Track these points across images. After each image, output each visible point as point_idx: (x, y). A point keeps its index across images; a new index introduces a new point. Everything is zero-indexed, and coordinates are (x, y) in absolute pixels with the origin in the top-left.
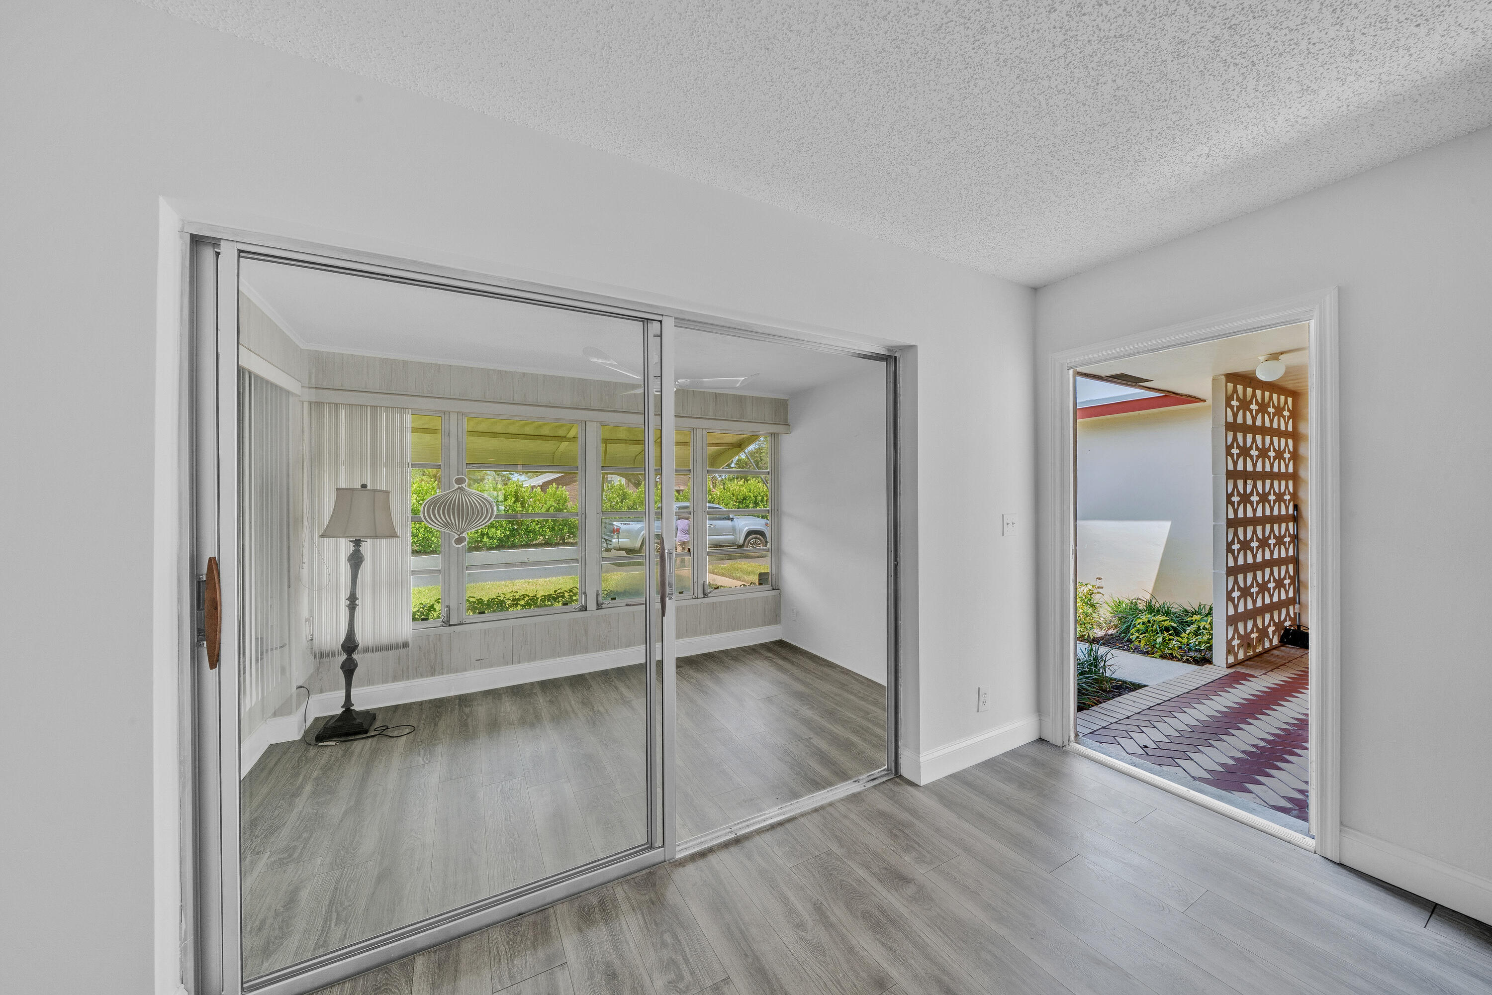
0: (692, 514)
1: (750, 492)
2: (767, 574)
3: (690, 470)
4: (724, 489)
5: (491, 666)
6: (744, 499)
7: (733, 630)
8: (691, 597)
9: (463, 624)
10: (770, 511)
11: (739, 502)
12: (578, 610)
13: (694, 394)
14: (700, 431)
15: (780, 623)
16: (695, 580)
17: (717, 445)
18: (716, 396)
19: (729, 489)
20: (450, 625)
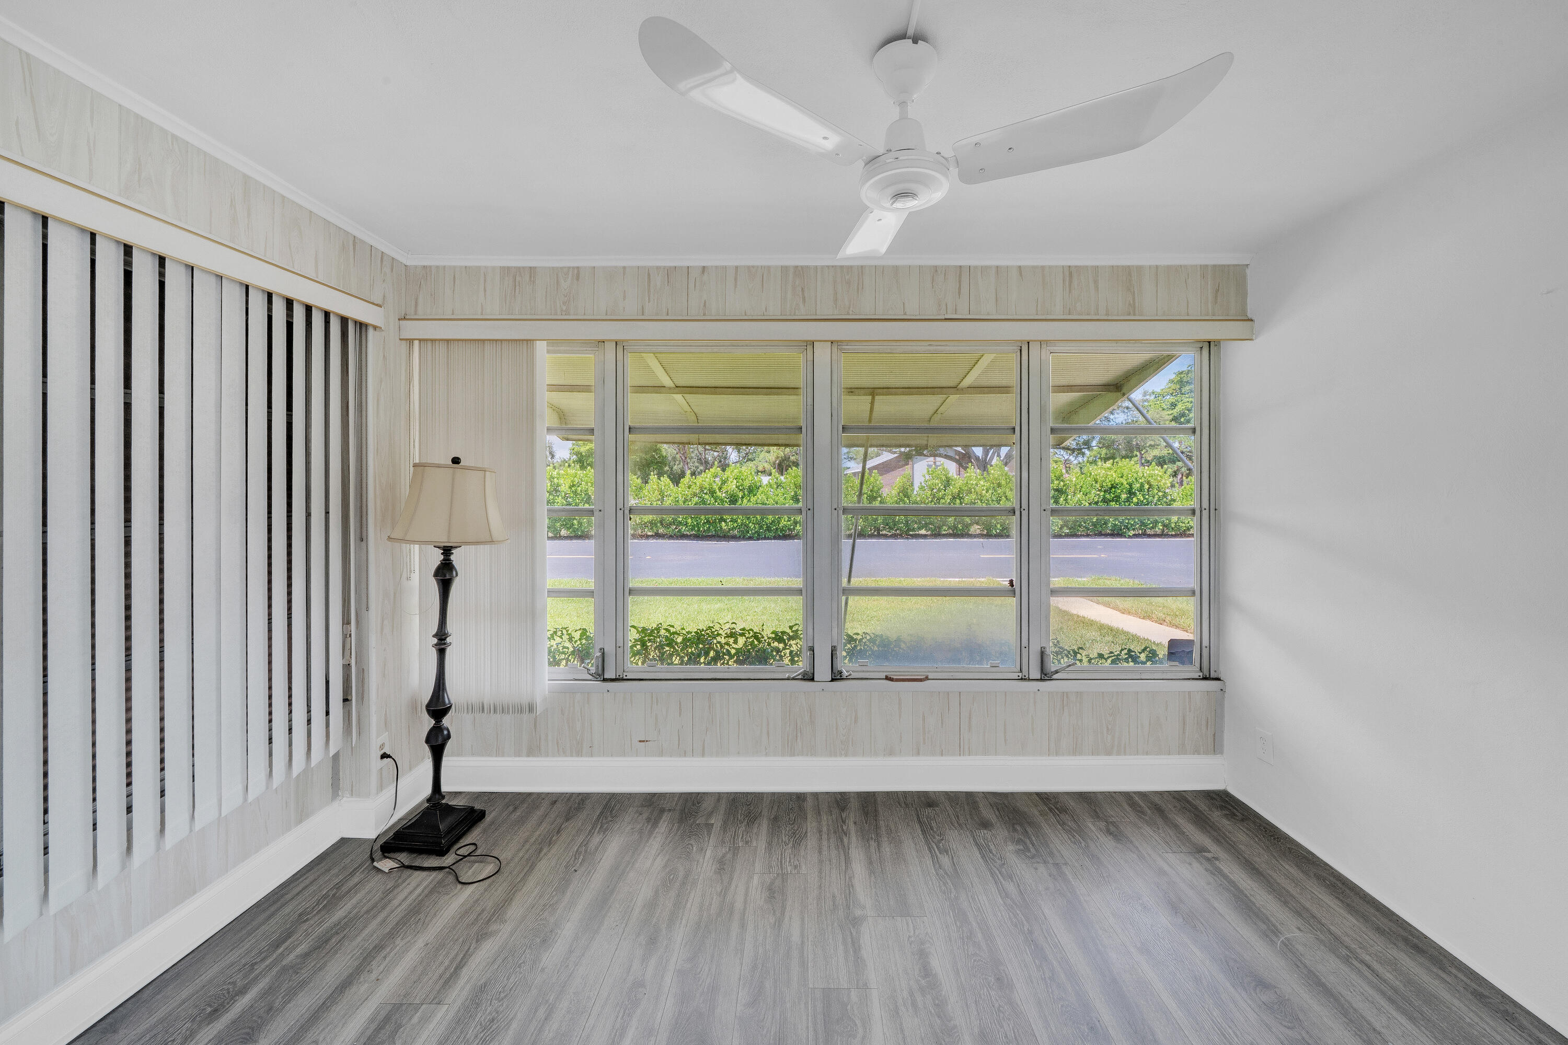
0: (1018, 513)
1: (1122, 477)
2: (1190, 642)
3: (1014, 429)
4: (1082, 474)
5: (661, 754)
6: (1113, 487)
7: (1109, 753)
8: (1015, 676)
9: (623, 680)
10: (1198, 512)
11: (1105, 491)
12: (800, 677)
13: (1021, 274)
14: (1034, 349)
15: (1222, 753)
16: (1025, 643)
17: (1069, 388)
18: (1071, 274)
19: (1091, 474)
20: (605, 680)
